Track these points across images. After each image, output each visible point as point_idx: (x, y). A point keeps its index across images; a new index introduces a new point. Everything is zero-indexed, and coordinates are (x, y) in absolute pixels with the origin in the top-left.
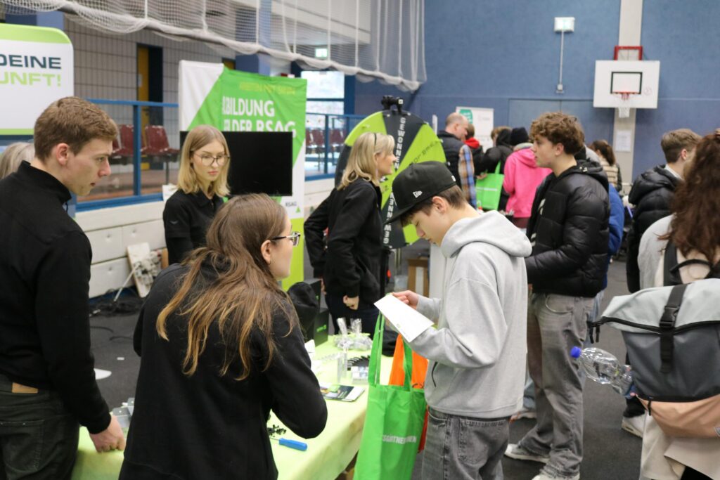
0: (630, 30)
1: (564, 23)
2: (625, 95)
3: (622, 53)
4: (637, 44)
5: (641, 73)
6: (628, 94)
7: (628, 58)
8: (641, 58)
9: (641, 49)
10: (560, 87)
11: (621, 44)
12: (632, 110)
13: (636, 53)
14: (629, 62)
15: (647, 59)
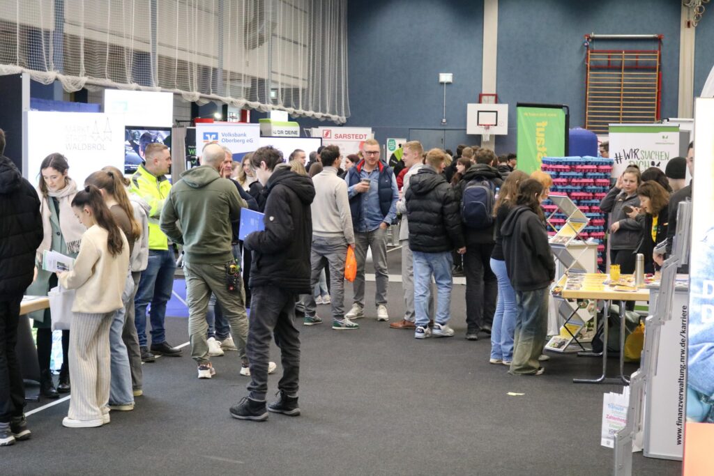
0: (489, 83)
1: (446, 77)
2: (487, 127)
3: (484, 98)
4: (494, 92)
5: (496, 112)
6: (489, 125)
7: (488, 102)
8: (496, 102)
9: (496, 96)
10: (444, 120)
11: (483, 93)
12: (491, 136)
13: (494, 98)
14: (489, 105)
15: (501, 103)
